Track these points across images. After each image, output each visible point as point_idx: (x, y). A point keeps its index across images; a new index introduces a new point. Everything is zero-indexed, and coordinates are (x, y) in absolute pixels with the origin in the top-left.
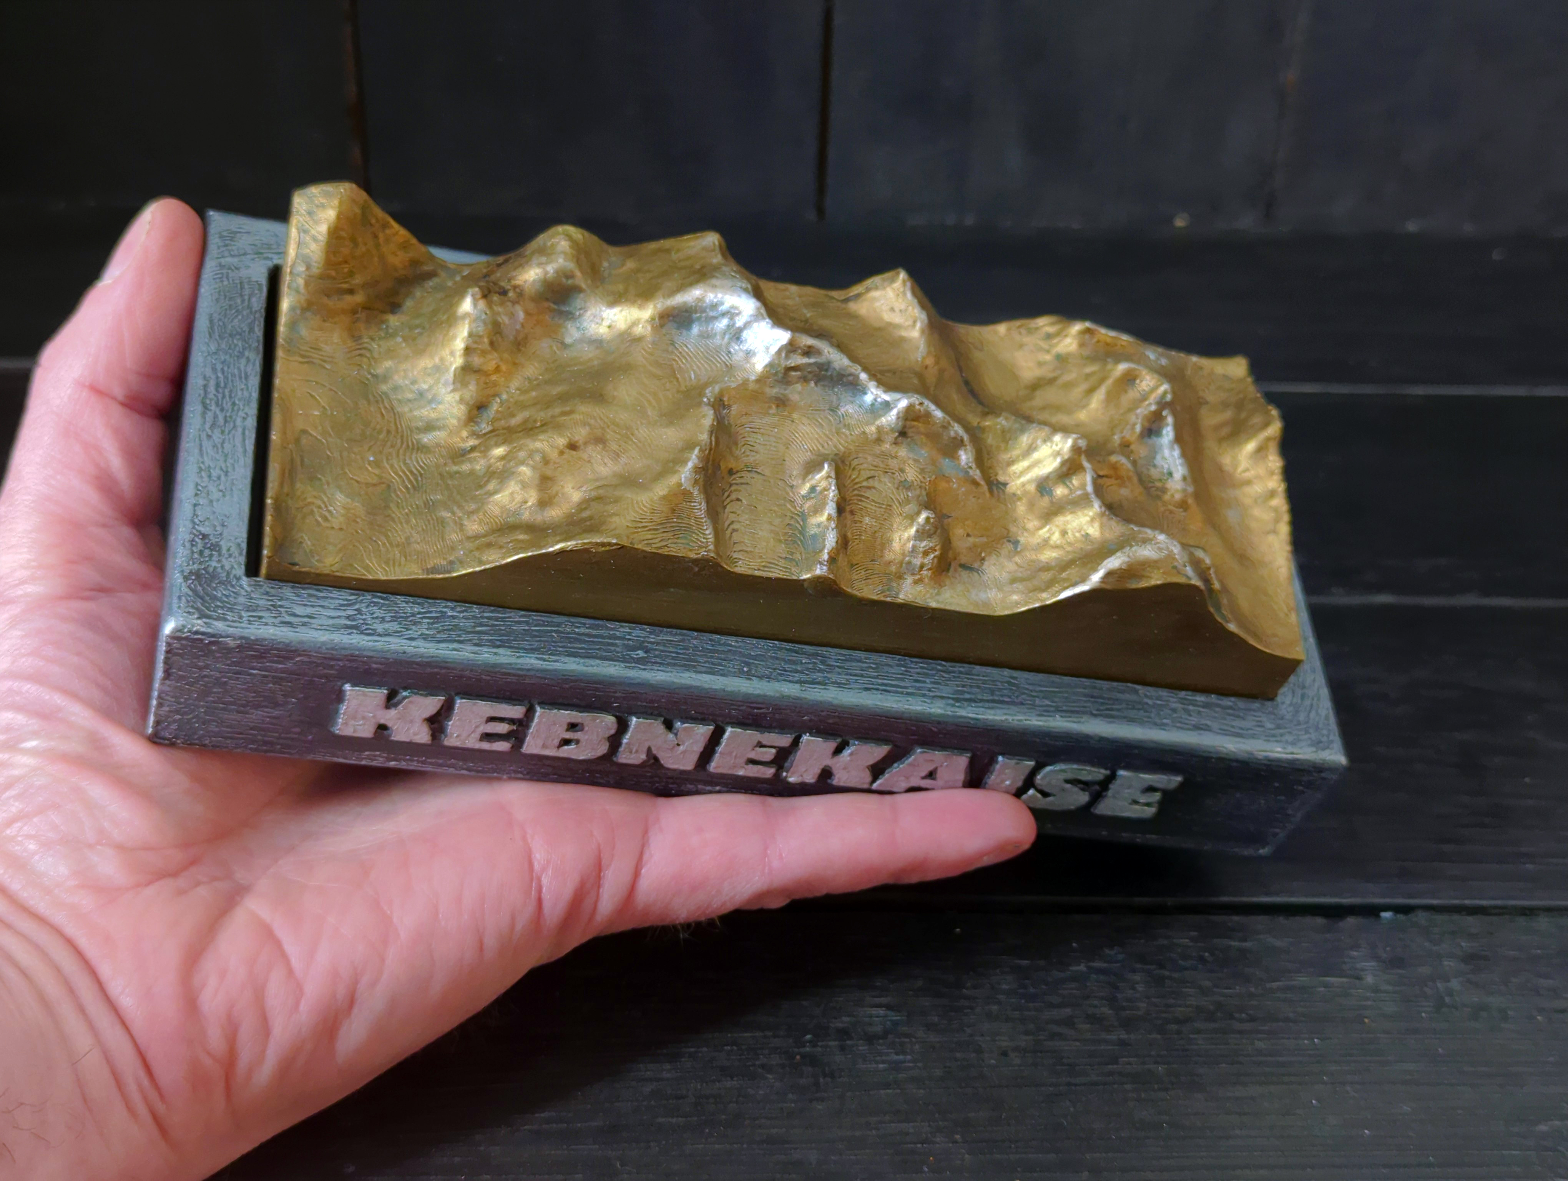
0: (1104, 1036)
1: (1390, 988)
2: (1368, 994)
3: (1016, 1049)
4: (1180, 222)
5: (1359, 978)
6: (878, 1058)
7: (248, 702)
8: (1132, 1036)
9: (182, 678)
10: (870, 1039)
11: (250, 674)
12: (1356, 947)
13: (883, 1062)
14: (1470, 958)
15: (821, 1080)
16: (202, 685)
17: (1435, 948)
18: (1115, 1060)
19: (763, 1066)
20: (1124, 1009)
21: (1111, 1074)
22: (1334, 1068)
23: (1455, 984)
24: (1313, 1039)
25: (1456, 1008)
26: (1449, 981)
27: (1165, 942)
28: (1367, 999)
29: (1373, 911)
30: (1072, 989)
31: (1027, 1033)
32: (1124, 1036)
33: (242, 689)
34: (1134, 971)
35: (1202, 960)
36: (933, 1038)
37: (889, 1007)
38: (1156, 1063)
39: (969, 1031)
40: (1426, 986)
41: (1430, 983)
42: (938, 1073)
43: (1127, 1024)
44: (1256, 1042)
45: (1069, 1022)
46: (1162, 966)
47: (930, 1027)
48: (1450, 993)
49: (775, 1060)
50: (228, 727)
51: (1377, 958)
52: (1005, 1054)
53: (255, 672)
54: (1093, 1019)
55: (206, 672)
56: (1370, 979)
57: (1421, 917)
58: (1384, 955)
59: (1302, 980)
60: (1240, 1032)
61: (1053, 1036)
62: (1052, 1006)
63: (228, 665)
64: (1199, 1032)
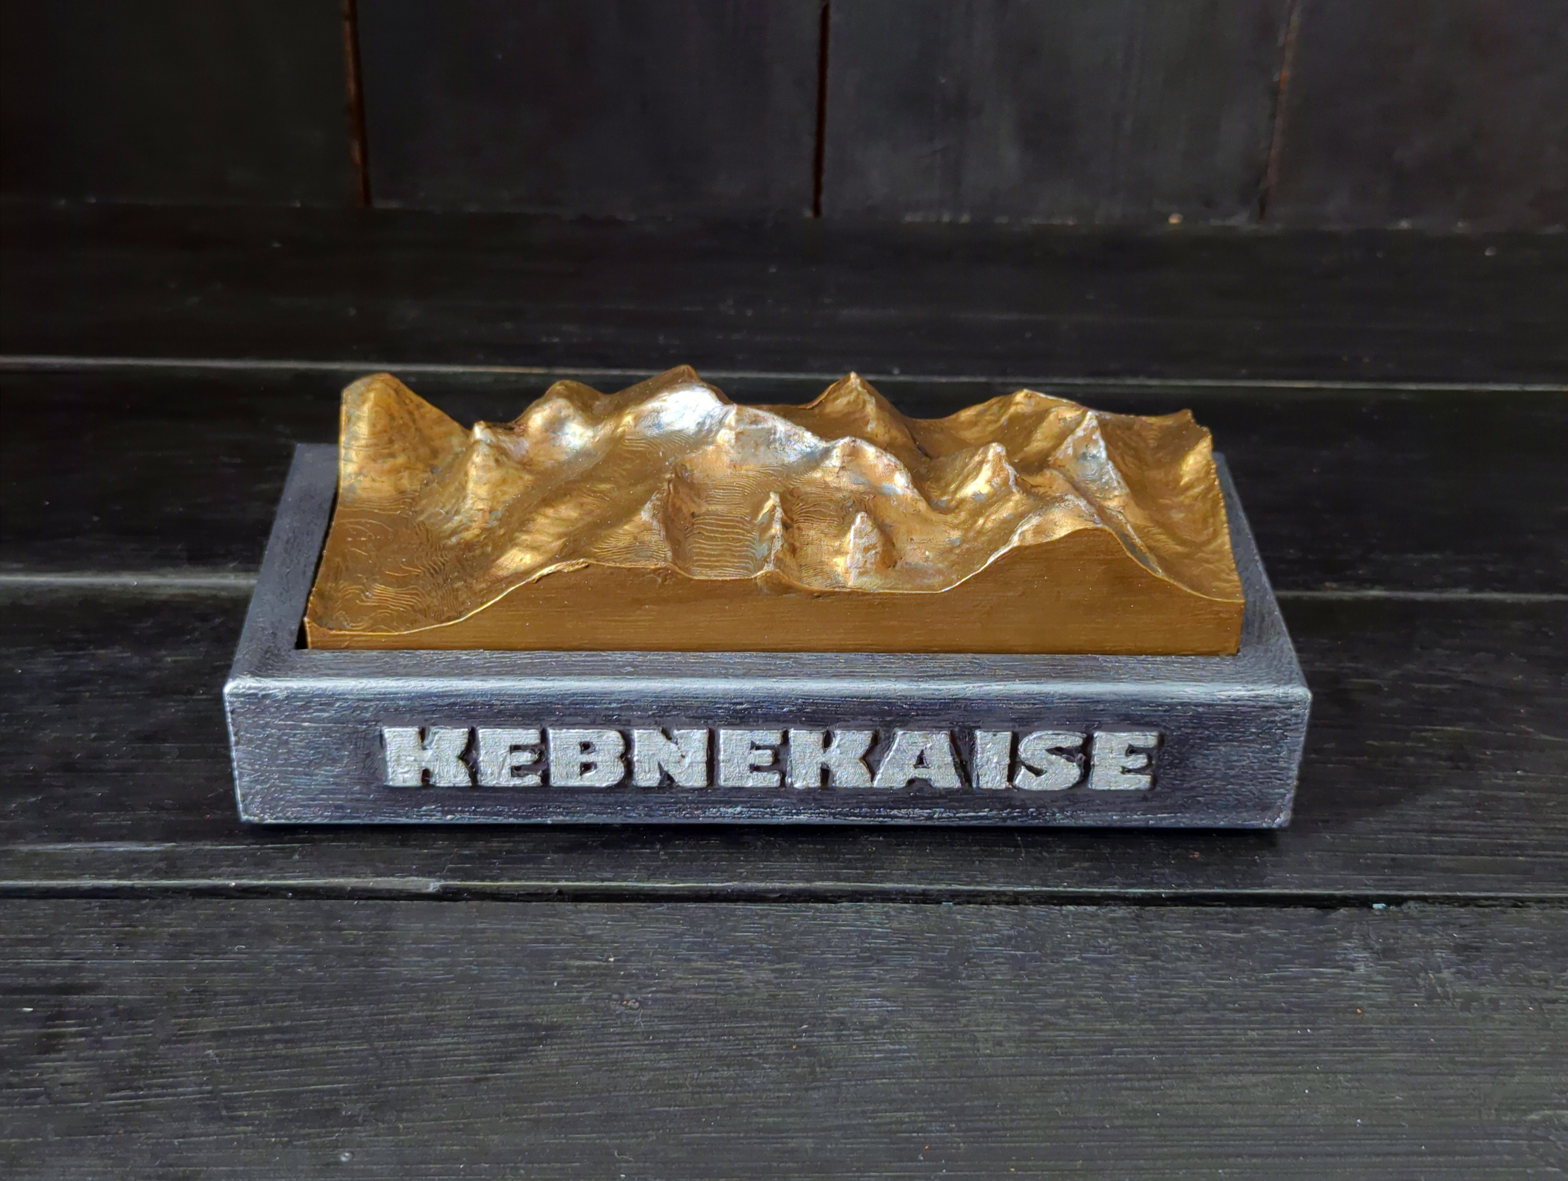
0: (1098, 1026)
1: (1380, 978)
2: (1361, 985)
3: (1010, 1038)
4: (1174, 220)
5: (1352, 969)
6: (874, 1048)
7: (311, 761)
8: (1127, 1026)
9: (250, 741)
10: (866, 1029)
11: (304, 728)
12: (1348, 937)
13: (879, 1051)
14: (1460, 949)
15: (818, 1069)
16: (268, 747)
17: (1428, 939)
18: (1108, 1050)
19: (759, 1055)
20: (1118, 999)
21: (1103, 1063)
22: (1325, 1057)
23: (1446, 974)
24: (1306, 1029)
25: (1448, 999)
26: (1440, 972)
27: (1160, 933)
28: (1360, 989)
29: (1365, 902)
30: (1066, 980)
31: (1021, 1023)
32: (1118, 1026)
33: (302, 747)
34: (1128, 962)
35: (1194, 949)
36: (927, 1027)
37: (884, 997)
38: (1150, 1053)
39: (964, 1021)
40: (1419, 977)
41: (1422, 975)
42: (933, 1062)
43: (1121, 1015)
44: (1249, 1032)
45: (1062, 1012)
46: (1155, 956)
47: (924, 1017)
48: (1442, 983)
49: (772, 1050)
50: (301, 793)
51: (1367, 947)
52: (999, 1044)
53: (306, 724)
54: (1085, 1008)
55: (269, 731)
56: (1362, 970)
57: (1412, 907)
58: (1377, 947)
59: (1294, 970)
60: (1234, 1022)
61: (1047, 1025)
62: (1046, 996)
63: (282, 720)
64: (1193, 1022)
